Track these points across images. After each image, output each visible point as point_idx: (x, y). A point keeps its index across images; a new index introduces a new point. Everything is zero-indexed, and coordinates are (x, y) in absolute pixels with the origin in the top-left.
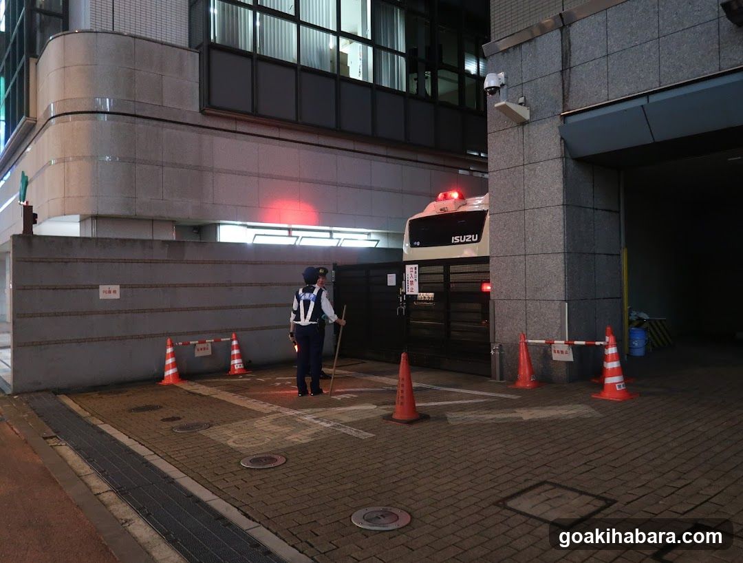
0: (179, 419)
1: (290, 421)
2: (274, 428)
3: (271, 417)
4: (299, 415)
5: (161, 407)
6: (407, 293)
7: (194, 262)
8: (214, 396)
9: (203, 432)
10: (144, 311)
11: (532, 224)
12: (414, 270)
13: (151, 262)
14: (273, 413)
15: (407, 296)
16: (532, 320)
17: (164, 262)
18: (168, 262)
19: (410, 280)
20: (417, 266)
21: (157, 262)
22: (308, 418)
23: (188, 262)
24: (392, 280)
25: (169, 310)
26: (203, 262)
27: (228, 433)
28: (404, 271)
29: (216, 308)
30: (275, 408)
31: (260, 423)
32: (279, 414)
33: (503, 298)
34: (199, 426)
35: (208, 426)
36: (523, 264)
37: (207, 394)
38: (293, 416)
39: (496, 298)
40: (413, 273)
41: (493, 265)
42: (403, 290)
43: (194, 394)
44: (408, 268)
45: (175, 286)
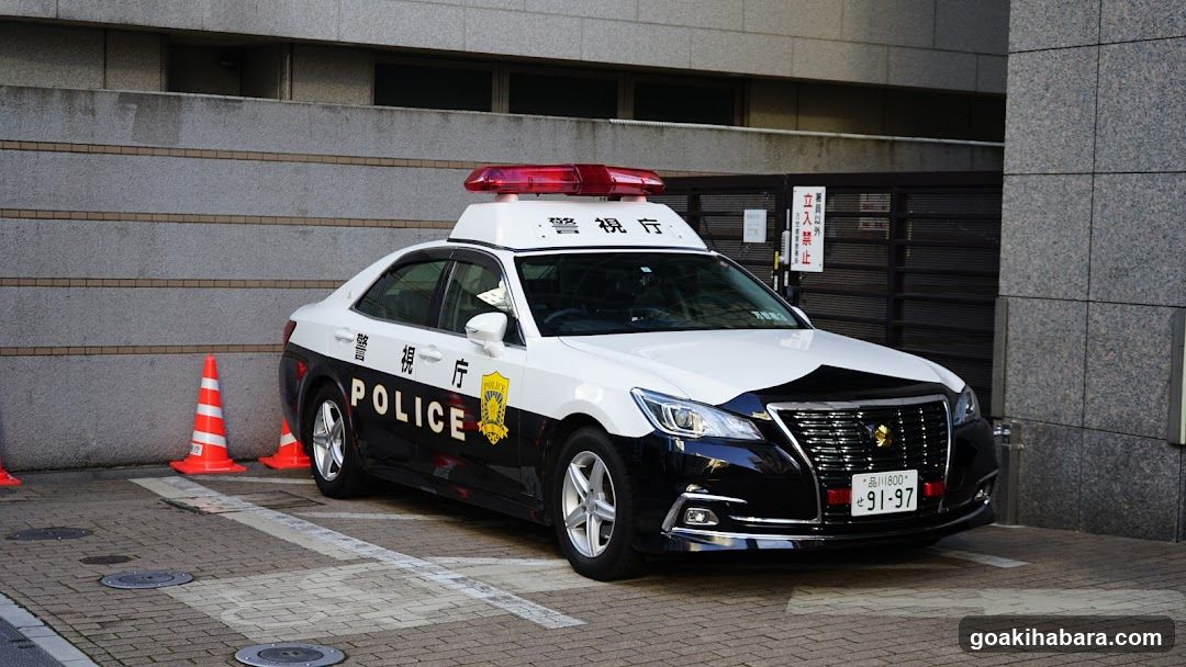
0: (126, 559)
1: (395, 579)
2: (344, 592)
3: (348, 570)
4: (422, 569)
5: (90, 532)
6: (793, 268)
7: (202, 155)
8: (228, 516)
9: (172, 591)
10: (68, 283)
11: (1115, 85)
12: (814, 202)
13: (89, 149)
14: (362, 560)
15: (795, 275)
16: (1099, 357)
17: (122, 151)
18: (136, 151)
19: (803, 229)
20: (822, 190)
21: (104, 150)
22: (442, 577)
23: (186, 154)
24: (755, 226)
25: (134, 284)
26: (231, 156)
27: (231, 595)
28: (789, 204)
29: (262, 284)
30: (371, 550)
31: (318, 581)
32: (375, 564)
33: (1030, 291)
34: (170, 577)
35: (190, 578)
36: (1086, 200)
37: (212, 510)
38: (402, 571)
39: (1013, 292)
40: (812, 211)
41: (1011, 200)
42: (784, 259)
43: (181, 507)
44: (800, 193)
45: (152, 219)
